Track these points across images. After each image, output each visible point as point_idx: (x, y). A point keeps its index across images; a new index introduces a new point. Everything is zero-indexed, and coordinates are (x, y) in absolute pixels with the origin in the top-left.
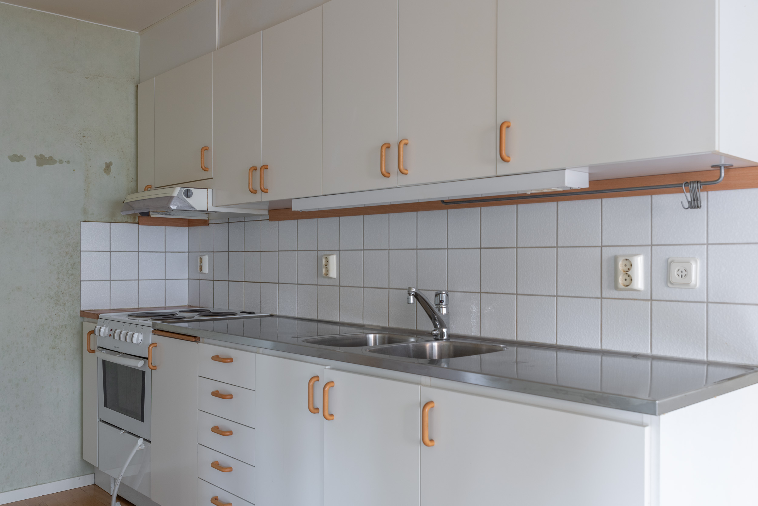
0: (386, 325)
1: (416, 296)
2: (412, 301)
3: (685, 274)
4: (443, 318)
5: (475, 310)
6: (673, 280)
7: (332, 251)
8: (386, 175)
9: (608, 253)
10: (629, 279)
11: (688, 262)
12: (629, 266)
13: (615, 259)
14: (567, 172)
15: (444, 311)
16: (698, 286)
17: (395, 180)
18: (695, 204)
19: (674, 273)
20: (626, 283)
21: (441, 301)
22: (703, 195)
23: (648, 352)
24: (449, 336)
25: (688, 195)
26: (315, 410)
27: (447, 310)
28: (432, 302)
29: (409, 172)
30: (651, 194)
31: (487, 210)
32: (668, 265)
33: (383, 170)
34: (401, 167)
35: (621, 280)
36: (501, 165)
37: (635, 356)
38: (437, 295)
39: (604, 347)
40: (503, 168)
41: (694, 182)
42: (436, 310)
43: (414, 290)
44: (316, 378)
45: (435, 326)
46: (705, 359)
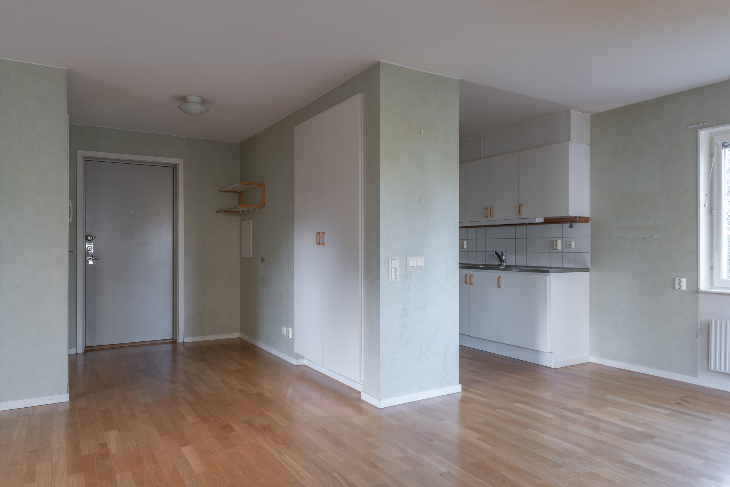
0: (485, 264)
1: (496, 252)
2: (494, 254)
3: (570, 245)
4: (504, 260)
5: (514, 257)
6: (567, 247)
7: (465, 240)
8: (486, 217)
9: (552, 239)
10: (557, 246)
11: (571, 242)
12: (557, 243)
13: (553, 241)
14: (537, 218)
15: (504, 257)
16: (574, 248)
17: (489, 218)
18: (571, 226)
19: (568, 245)
20: (556, 248)
21: (503, 255)
22: (573, 224)
23: (562, 267)
24: (506, 266)
25: (570, 224)
26: (467, 283)
27: (505, 257)
28: (500, 255)
29: (494, 216)
30: (563, 223)
31: (517, 227)
32: (566, 242)
33: (486, 215)
34: (491, 215)
35: (555, 247)
36: (520, 216)
37: (558, 268)
38: (502, 252)
39: (551, 266)
40: (520, 217)
41: (572, 221)
42: (502, 257)
43: (495, 251)
44: (467, 274)
45: (501, 262)
46: (575, 267)
